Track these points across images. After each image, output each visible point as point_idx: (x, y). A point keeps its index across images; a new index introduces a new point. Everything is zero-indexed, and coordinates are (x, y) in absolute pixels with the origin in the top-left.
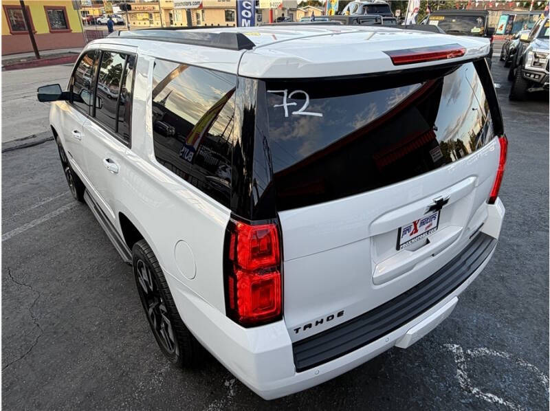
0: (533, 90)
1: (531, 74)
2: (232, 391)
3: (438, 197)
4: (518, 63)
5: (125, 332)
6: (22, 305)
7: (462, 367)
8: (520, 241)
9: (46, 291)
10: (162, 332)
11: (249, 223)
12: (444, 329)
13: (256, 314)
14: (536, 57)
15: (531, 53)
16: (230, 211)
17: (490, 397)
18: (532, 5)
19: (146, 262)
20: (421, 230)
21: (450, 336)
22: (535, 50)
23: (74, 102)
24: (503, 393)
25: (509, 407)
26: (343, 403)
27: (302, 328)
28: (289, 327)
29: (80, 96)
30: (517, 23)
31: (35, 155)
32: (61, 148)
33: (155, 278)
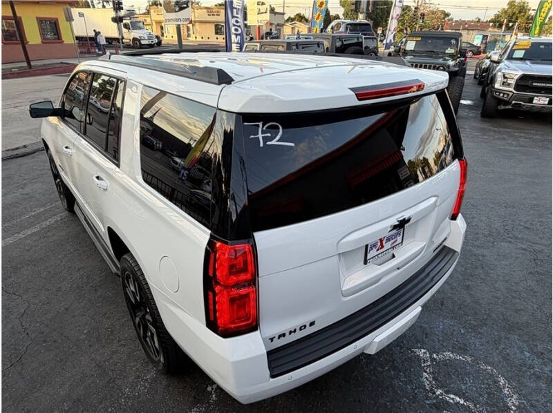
0: (503, 107)
1: (500, 93)
2: (214, 396)
3: (401, 216)
4: (489, 82)
5: (113, 340)
6: (12, 314)
7: (428, 370)
8: (485, 252)
9: (36, 301)
10: (148, 339)
11: (227, 243)
12: (413, 335)
13: (233, 326)
14: (505, 77)
15: (500, 74)
16: (209, 232)
17: (452, 398)
18: (504, 26)
19: (133, 274)
20: (387, 245)
21: (418, 342)
22: (503, 71)
23: (66, 118)
24: (464, 394)
25: (468, 406)
26: (317, 406)
27: (277, 337)
28: (264, 337)
29: (71, 112)
30: (490, 42)
31: (25, 166)
32: (52, 161)
33: (142, 290)
